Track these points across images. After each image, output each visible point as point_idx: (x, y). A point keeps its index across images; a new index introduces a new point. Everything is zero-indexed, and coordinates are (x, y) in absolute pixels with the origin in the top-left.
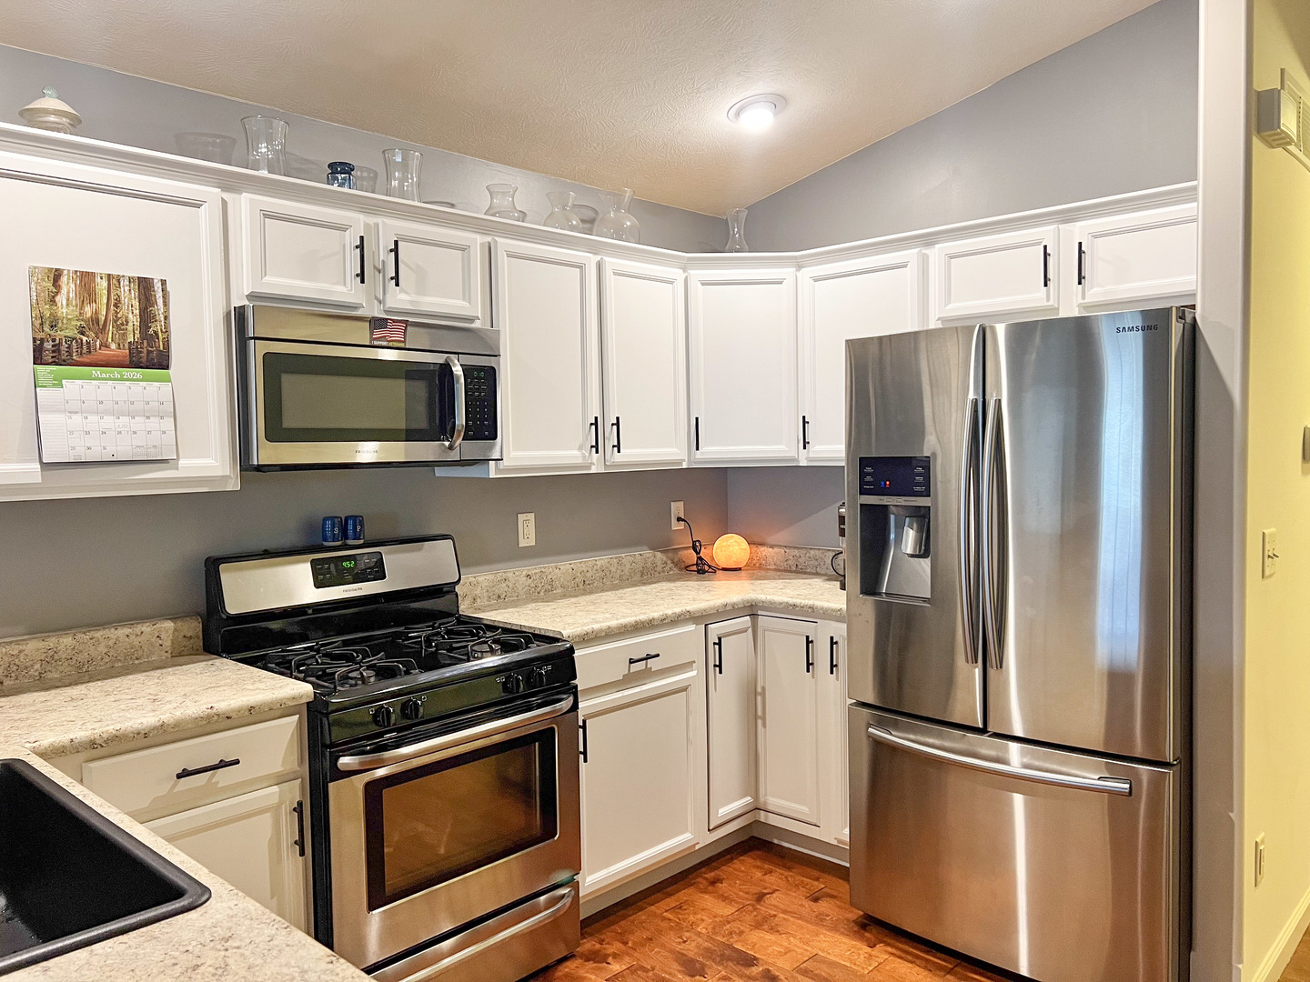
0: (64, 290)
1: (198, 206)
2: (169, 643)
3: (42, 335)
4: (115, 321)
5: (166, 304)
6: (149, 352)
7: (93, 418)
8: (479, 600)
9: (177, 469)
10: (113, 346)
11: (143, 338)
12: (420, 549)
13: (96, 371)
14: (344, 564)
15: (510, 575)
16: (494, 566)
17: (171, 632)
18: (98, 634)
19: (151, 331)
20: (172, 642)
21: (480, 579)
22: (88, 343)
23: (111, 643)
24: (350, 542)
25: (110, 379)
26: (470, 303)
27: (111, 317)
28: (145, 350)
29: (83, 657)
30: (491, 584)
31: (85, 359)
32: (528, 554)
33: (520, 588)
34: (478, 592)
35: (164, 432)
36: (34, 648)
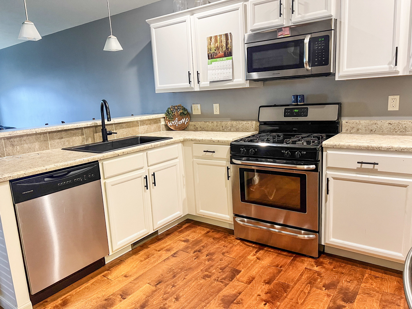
0: (212, 41)
1: (238, 9)
2: (254, 127)
3: (209, 53)
4: (221, 46)
5: (231, 39)
6: (228, 52)
7: (217, 71)
8: (360, 130)
9: (233, 82)
10: (221, 52)
11: (226, 49)
12: (323, 107)
13: (218, 59)
14: (295, 110)
15: (379, 122)
16: (371, 118)
17: (255, 124)
18: (240, 122)
19: (228, 47)
20: (255, 127)
21: (361, 122)
22: (216, 53)
23: (243, 125)
24: (299, 103)
25: (220, 61)
26: (327, 10)
27: (220, 45)
28: (227, 52)
29: (237, 127)
30: (367, 125)
31: (216, 57)
32: (393, 114)
33: (384, 129)
34: (360, 127)
35: (230, 73)
36: (229, 123)
